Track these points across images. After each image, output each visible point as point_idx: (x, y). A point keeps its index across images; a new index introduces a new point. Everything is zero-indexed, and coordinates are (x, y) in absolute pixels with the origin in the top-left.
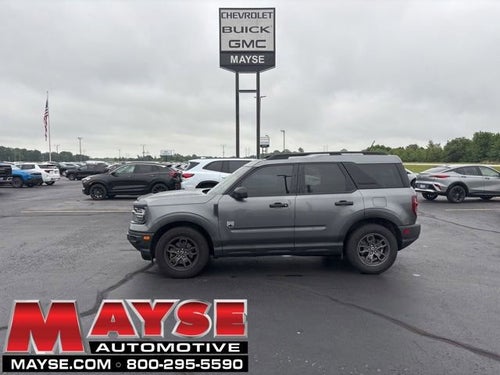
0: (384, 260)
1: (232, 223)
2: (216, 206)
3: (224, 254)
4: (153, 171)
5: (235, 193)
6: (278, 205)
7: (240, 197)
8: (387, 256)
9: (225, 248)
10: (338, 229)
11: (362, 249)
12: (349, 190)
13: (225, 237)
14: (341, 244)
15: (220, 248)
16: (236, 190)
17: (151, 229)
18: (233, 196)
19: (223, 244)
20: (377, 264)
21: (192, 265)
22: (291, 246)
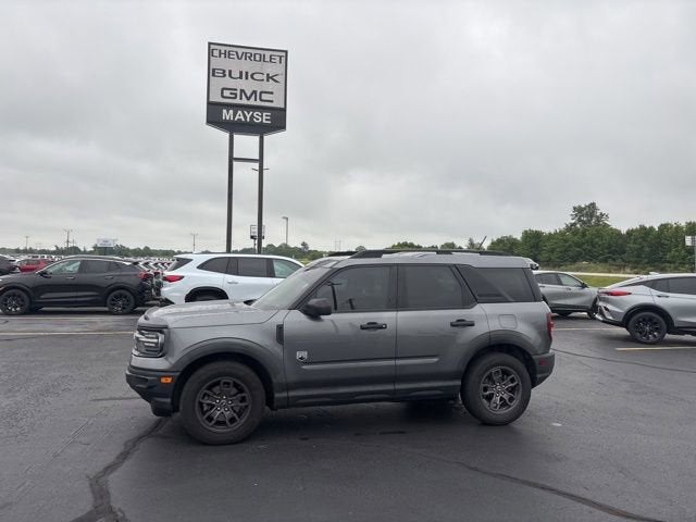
0: (515, 404)
1: (304, 354)
2: (280, 328)
3: (289, 403)
4: (109, 270)
5: (308, 307)
6: (373, 326)
7: (314, 314)
8: (518, 398)
9: (292, 394)
10: (454, 362)
11: (485, 389)
12: (467, 304)
13: (292, 378)
14: (459, 383)
15: (285, 394)
16: (313, 302)
17: (174, 366)
18: (305, 313)
19: (288, 387)
20: (505, 411)
21: (241, 422)
22: (390, 387)
